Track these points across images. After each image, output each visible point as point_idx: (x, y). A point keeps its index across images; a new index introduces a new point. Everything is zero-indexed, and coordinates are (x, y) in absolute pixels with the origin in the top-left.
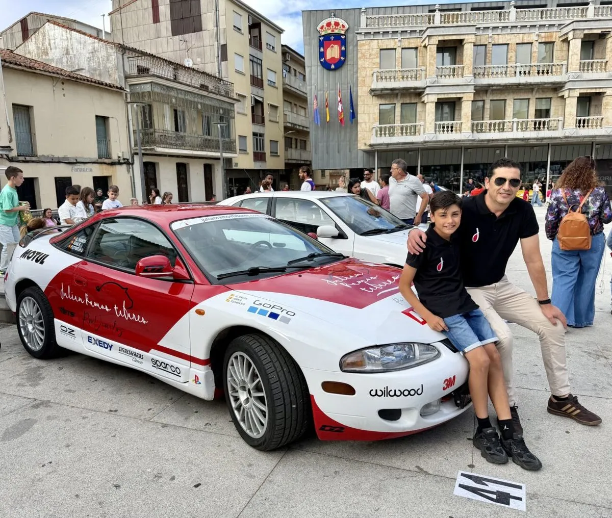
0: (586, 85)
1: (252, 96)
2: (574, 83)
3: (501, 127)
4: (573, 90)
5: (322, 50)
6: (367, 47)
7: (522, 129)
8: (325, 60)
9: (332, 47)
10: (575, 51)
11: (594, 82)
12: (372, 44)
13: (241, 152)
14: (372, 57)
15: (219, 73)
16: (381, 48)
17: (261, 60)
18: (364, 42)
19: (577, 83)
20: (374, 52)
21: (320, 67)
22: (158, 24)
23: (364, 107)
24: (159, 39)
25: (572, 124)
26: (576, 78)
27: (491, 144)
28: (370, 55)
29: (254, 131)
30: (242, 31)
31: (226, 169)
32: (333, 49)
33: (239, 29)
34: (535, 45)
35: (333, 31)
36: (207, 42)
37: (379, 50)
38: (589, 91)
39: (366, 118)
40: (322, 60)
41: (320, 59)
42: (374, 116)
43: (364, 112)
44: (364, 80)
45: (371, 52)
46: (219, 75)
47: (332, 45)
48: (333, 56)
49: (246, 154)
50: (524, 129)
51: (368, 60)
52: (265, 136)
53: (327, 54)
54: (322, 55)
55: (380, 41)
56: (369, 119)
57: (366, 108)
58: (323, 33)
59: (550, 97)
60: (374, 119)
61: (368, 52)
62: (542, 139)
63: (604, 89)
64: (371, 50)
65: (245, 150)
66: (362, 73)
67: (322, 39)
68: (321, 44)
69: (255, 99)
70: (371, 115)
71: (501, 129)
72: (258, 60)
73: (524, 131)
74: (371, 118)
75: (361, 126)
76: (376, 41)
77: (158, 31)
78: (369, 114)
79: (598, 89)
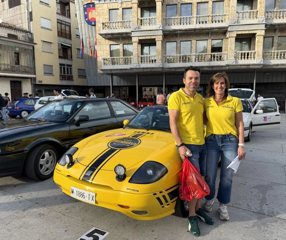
0: (241, 28)
1: (59, 43)
2: (232, 27)
3: (184, 59)
4: (232, 32)
5: (86, 13)
6: (101, 8)
7: (198, 60)
8: (88, 19)
9: (92, 11)
10: (233, 4)
11: (247, 26)
12: (103, 7)
13: (45, 74)
14: (104, 14)
15: (29, 28)
16: (109, 9)
17: (70, 24)
18: (99, 5)
19: (234, 27)
20: (105, 12)
21: (86, 24)
22: (3, 2)
23: (100, 46)
24: (4, 11)
25: (232, 56)
26: (234, 24)
27: (177, 70)
28: (103, 13)
29: (61, 63)
30: (50, 6)
31: (34, 84)
32: (93, 12)
33: (48, 4)
34: (210, 3)
35: (92, 1)
36: (23, 11)
37: (108, 10)
38: (244, 32)
39: (102, 53)
40: (87, 19)
41: (85, 19)
42: (107, 52)
43: (100, 49)
44: (100, 29)
45: (103, 11)
46: (29, 29)
47: (92, 10)
48: (93, 17)
49: (53, 76)
50: (200, 60)
51: (102, 16)
52: (72, 66)
53: (89, 16)
54: (86, 16)
55: (108, 4)
56: (104, 54)
57: (101, 47)
58: (86, 3)
59: (222, 38)
60: (107, 54)
61: (101, 12)
62: (213, 67)
63: (255, 31)
64: (103, 10)
65: (52, 74)
66: (98, 25)
67: (85, 6)
68: (85, 10)
69: (61, 44)
70: (105, 51)
71: (185, 60)
72: (66, 23)
73: (200, 61)
74: (105, 53)
75: (99, 59)
76: (106, 4)
77: (3, 6)
78: (103, 51)
79: (250, 31)
